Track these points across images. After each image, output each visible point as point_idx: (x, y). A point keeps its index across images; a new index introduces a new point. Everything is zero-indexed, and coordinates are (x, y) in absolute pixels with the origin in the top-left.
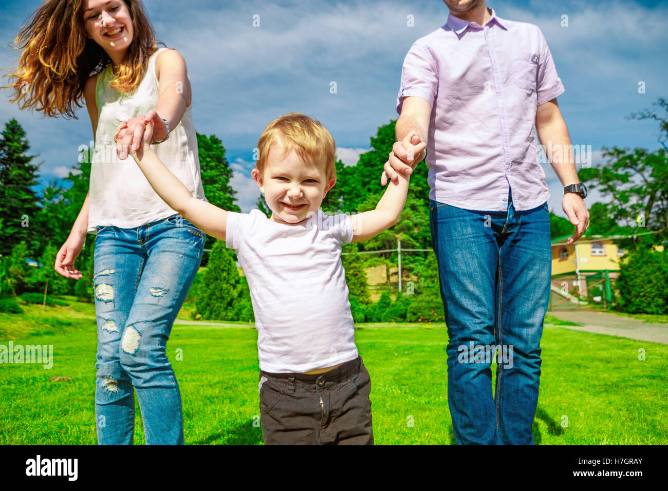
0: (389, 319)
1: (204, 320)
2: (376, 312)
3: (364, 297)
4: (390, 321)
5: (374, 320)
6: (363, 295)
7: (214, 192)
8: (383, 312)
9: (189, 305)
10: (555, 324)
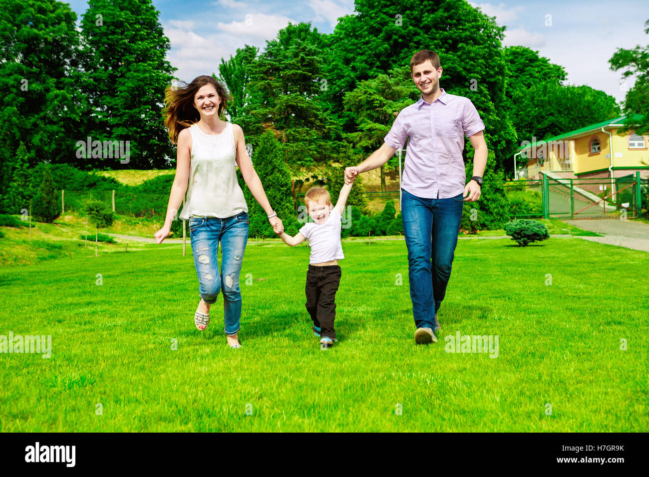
0: (396, 232)
1: (178, 237)
2: (379, 224)
3: (361, 207)
4: (396, 234)
5: (378, 232)
6: (360, 205)
7: (150, 72)
8: (389, 224)
9: (147, 220)
10: (573, 235)
